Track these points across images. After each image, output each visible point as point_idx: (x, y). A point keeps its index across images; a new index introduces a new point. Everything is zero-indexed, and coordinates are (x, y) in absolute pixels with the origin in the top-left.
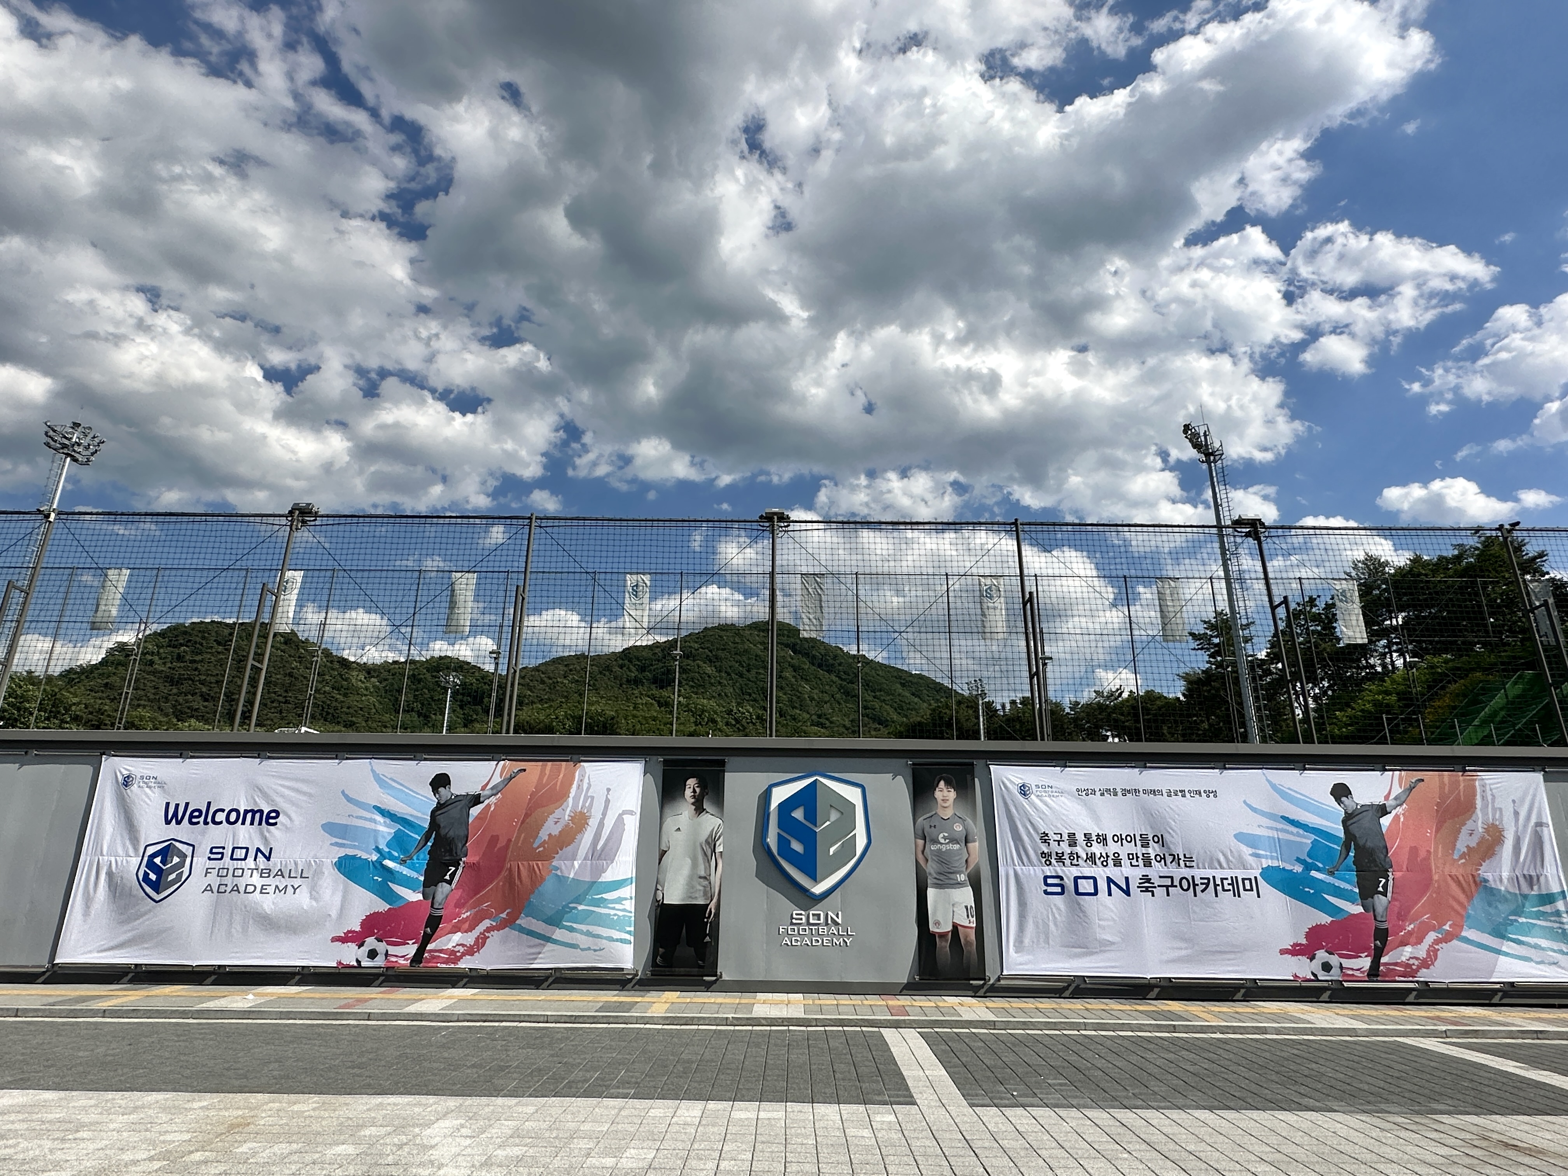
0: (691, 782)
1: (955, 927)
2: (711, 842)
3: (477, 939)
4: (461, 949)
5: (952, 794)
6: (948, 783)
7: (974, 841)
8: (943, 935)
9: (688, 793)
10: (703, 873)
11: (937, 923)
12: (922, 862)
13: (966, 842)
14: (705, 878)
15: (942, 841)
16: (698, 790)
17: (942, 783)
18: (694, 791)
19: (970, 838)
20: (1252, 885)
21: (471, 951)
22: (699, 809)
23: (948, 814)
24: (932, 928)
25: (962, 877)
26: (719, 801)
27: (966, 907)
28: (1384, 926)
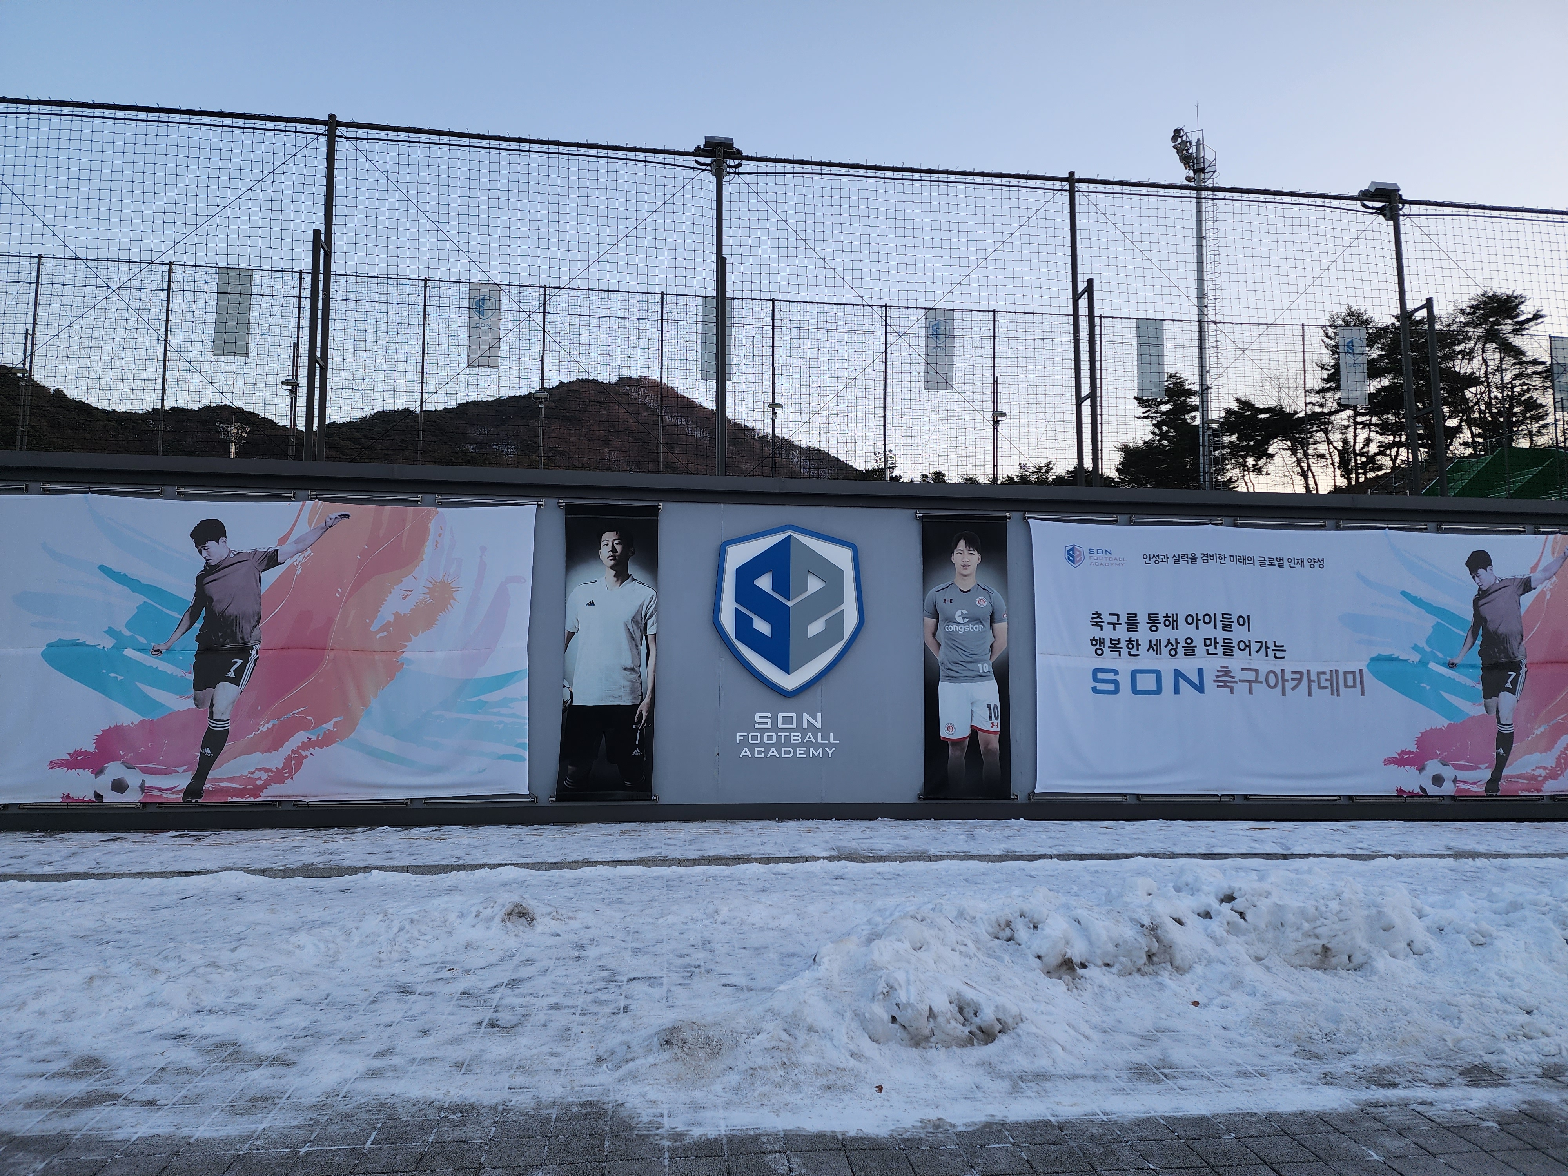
0: (609, 538)
1: (974, 731)
2: (640, 622)
3: (288, 760)
4: (264, 776)
5: (974, 558)
6: (970, 544)
7: (1001, 621)
8: (957, 742)
9: (605, 552)
10: (629, 664)
11: (950, 727)
12: (932, 648)
13: (992, 621)
14: (632, 670)
15: (960, 620)
16: (619, 548)
17: (962, 544)
18: (614, 550)
19: (996, 616)
20: (1357, 680)
21: (278, 777)
22: (622, 575)
23: (968, 584)
24: (944, 733)
25: (986, 668)
26: (651, 564)
27: (989, 707)
28: (1509, 730)
